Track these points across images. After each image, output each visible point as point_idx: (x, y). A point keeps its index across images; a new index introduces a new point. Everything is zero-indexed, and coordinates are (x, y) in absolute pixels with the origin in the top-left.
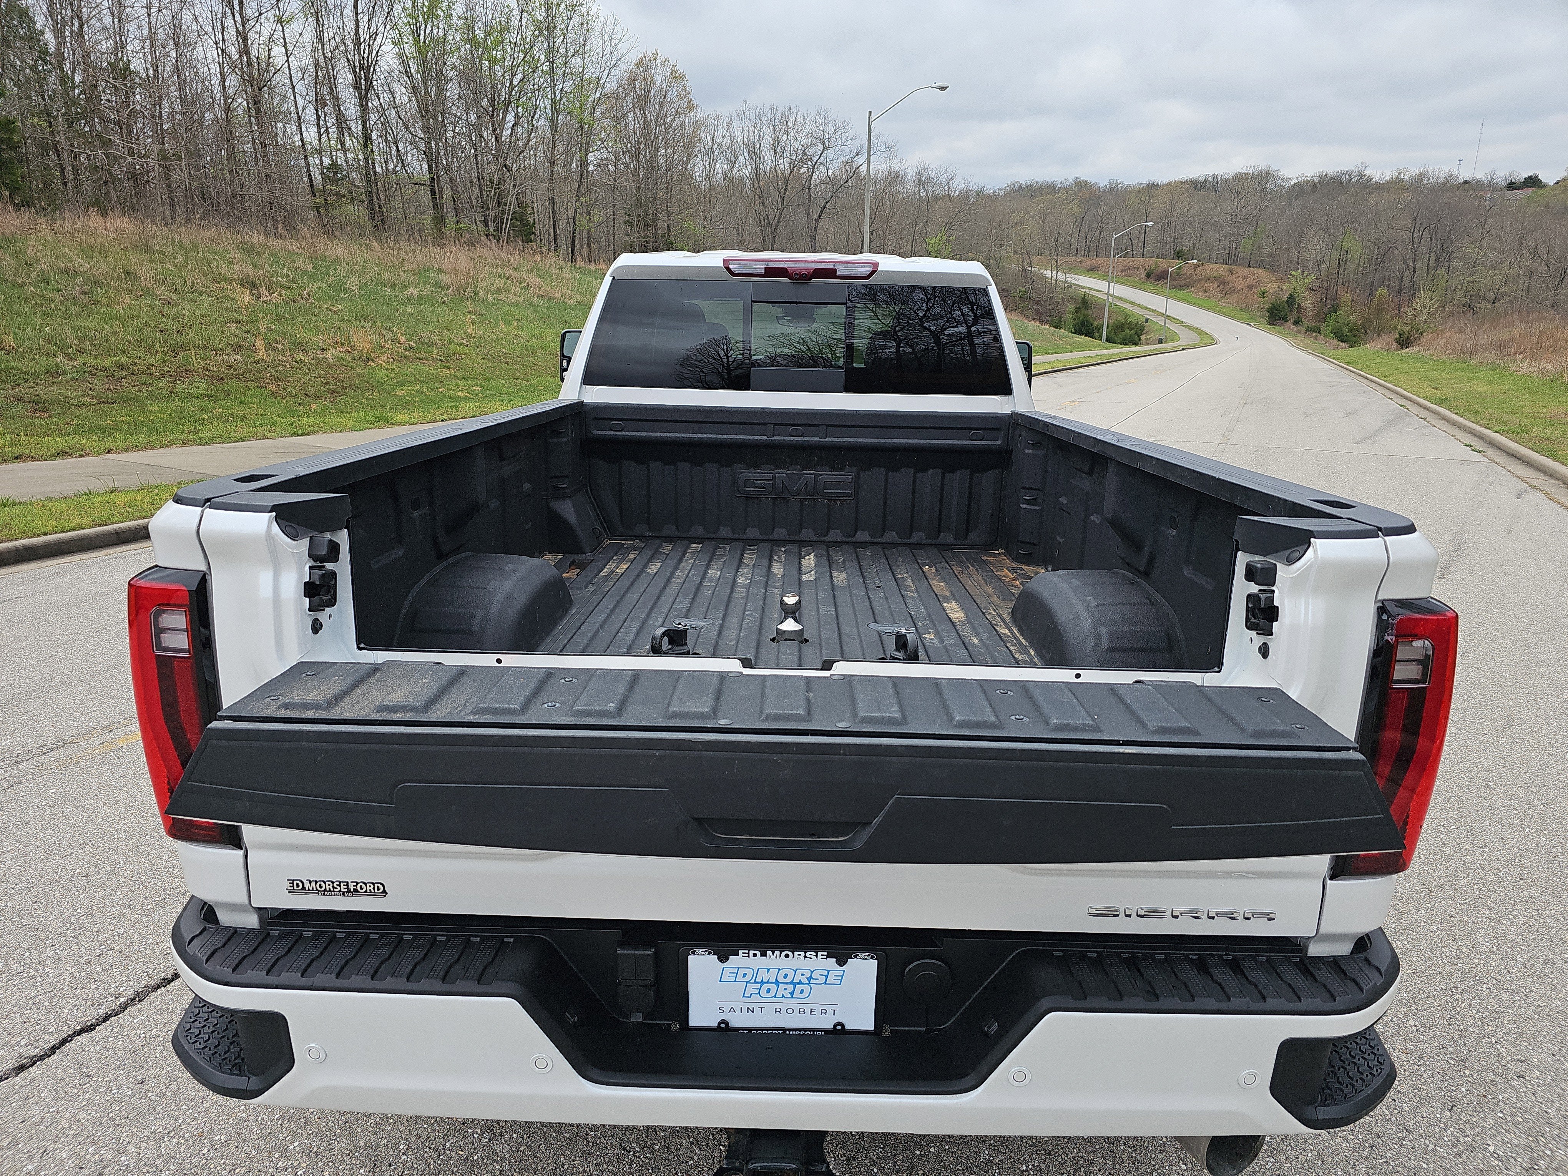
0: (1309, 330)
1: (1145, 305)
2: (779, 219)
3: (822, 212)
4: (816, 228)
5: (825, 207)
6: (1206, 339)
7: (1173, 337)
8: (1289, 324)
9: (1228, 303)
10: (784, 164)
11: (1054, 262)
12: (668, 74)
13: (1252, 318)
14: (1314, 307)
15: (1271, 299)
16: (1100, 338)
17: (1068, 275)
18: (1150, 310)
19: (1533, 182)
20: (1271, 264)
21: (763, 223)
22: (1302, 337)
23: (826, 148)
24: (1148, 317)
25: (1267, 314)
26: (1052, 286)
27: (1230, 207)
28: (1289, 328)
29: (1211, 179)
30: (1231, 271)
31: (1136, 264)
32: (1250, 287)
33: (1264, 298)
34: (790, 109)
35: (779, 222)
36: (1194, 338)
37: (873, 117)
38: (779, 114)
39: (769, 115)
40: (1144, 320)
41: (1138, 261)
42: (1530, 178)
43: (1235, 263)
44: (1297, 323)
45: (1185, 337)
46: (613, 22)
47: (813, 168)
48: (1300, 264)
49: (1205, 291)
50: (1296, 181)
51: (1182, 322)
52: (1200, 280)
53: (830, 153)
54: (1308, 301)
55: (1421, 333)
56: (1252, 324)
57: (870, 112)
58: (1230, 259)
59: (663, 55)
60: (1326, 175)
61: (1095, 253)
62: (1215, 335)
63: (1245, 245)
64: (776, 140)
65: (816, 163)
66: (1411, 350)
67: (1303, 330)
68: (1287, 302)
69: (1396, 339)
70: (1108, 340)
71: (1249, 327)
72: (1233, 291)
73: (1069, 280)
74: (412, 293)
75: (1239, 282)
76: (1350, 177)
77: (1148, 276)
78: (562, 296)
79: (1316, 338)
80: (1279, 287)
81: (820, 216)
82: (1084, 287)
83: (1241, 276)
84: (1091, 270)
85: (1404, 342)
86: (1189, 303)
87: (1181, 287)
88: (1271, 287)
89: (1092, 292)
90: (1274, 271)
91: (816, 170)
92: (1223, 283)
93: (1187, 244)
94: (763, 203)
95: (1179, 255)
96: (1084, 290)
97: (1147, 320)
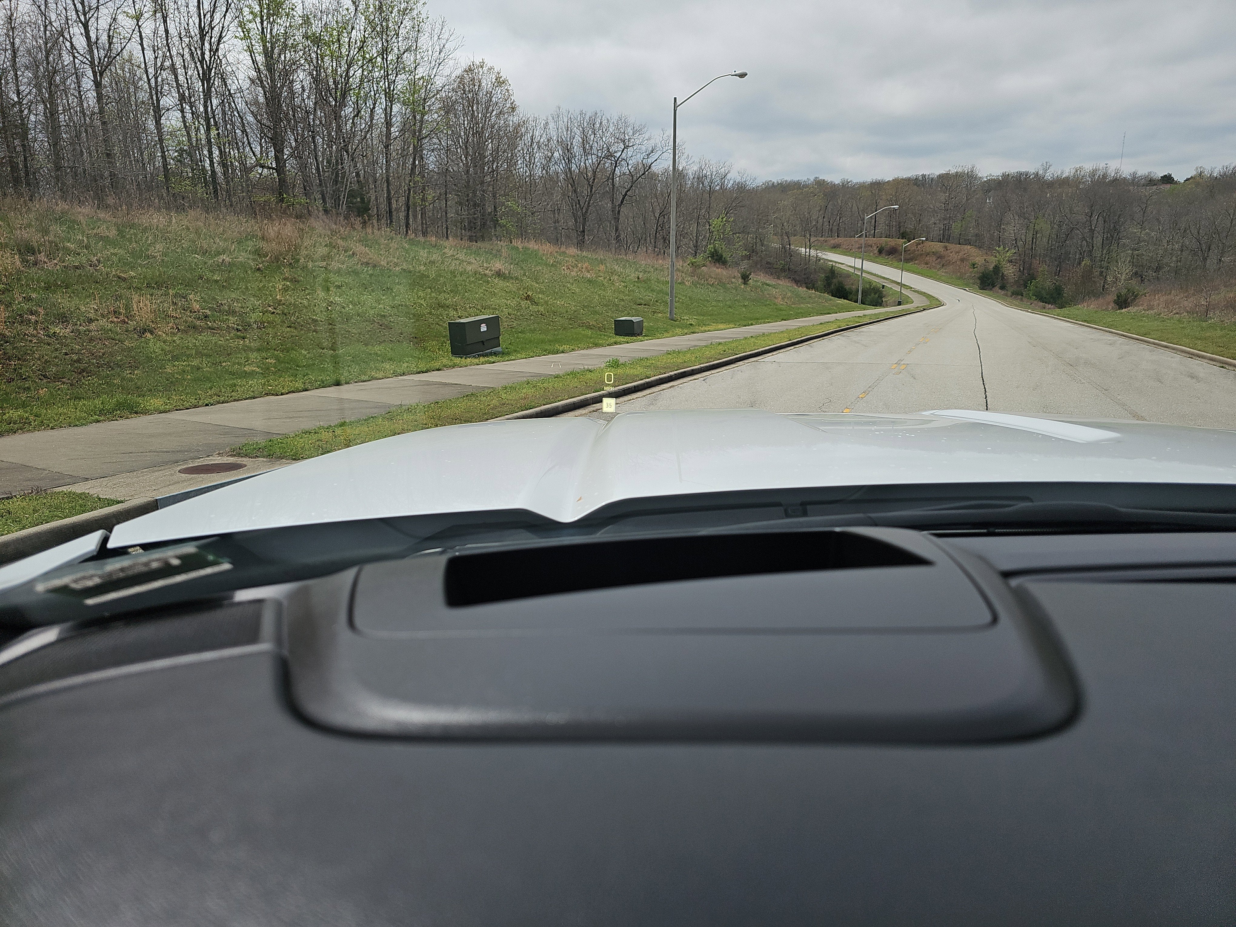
0: (1013, 294)
1: (880, 274)
2: (589, 203)
3: (623, 198)
4: (619, 212)
5: (626, 194)
6: (934, 303)
7: (908, 301)
8: (997, 288)
9: (945, 272)
10: (592, 160)
11: (807, 240)
12: (494, 80)
13: (966, 284)
14: (1014, 275)
15: (982, 269)
16: (856, 301)
17: (818, 252)
18: (884, 278)
19: (1168, 179)
20: (978, 242)
21: (574, 207)
22: (1009, 299)
23: (626, 147)
24: (884, 284)
25: (979, 281)
26: (807, 260)
27: (943, 197)
28: (998, 292)
29: (920, 178)
30: (946, 247)
31: (870, 243)
32: (962, 260)
33: (974, 268)
34: (596, 114)
35: (589, 206)
36: (925, 302)
37: (678, 103)
38: (587, 118)
39: (579, 119)
40: (881, 287)
41: (871, 240)
42: (1165, 176)
43: (948, 241)
44: (1003, 288)
45: (918, 301)
46: (441, 23)
47: (616, 164)
48: (999, 241)
49: (927, 264)
50: (986, 180)
51: (912, 288)
52: (921, 255)
53: (630, 151)
54: (1010, 271)
55: (1136, 296)
56: (967, 289)
57: (675, 99)
58: (945, 238)
59: (489, 63)
60: (1008, 175)
61: (836, 234)
62: (940, 298)
63: (956, 228)
64: (585, 141)
65: (618, 159)
66: (1132, 309)
67: (1009, 293)
68: (993, 271)
69: (1115, 300)
70: (863, 303)
71: (965, 291)
72: (949, 263)
73: (820, 255)
74: (223, 260)
75: (954, 257)
76: (1026, 176)
77: (880, 252)
78: (388, 264)
79: (1022, 300)
80: (985, 260)
81: (622, 202)
82: (831, 261)
83: (955, 251)
84: (835, 248)
85: (1122, 303)
86: (914, 272)
87: (907, 261)
88: (979, 260)
89: (837, 265)
90: (980, 248)
91: (618, 165)
92: (940, 257)
93: (909, 227)
94: (575, 191)
95: (903, 236)
96: (831, 263)
97: (883, 286)
